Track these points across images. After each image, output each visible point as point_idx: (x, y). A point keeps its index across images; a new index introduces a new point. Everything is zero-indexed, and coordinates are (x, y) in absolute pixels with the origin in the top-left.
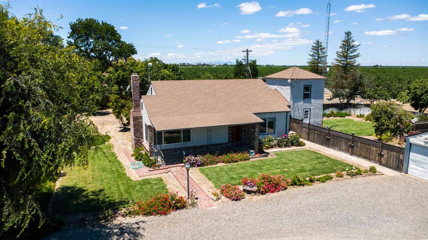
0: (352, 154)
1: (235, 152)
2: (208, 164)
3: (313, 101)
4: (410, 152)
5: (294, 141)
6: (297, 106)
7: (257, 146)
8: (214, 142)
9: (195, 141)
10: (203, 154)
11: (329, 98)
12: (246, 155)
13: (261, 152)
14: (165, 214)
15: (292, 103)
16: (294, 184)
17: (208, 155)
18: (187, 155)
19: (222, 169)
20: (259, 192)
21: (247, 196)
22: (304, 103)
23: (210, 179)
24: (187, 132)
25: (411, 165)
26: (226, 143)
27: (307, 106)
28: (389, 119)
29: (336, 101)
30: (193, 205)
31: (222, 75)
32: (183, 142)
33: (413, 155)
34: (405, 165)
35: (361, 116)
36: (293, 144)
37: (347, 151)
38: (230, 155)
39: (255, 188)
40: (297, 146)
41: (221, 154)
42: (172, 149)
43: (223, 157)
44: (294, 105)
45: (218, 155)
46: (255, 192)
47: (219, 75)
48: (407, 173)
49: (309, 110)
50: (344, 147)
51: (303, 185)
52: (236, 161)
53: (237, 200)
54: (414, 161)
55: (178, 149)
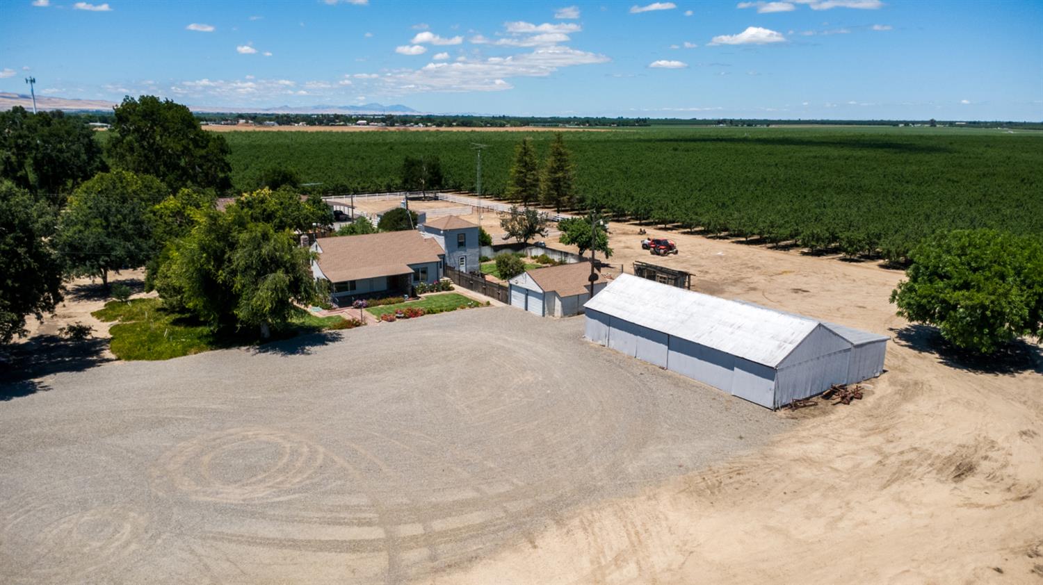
0: (485, 294)
1: (392, 296)
2: (371, 306)
3: (468, 248)
4: (511, 290)
5: (444, 287)
6: (453, 254)
7: (410, 292)
8: (375, 290)
9: (360, 289)
10: (367, 299)
11: (504, 237)
12: (401, 298)
13: (414, 295)
14: (350, 328)
15: (447, 251)
16: (429, 313)
17: (371, 300)
18: (355, 300)
19: (382, 308)
20: (405, 317)
21: (397, 320)
22: (459, 251)
23: (373, 314)
24: (353, 283)
25: (513, 299)
26: (385, 291)
27: (463, 254)
29: (513, 240)
30: (366, 324)
31: (380, 179)
32: (351, 290)
33: (513, 292)
34: (510, 299)
35: (535, 257)
36: (443, 289)
37: (482, 293)
38: (389, 299)
39: (402, 315)
40: (447, 290)
41: (381, 298)
42: (343, 296)
43: (383, 301)
44: (448, 253)
45: (379, 299)
46: (402, 318)
47: (376, 181)
48: (510, 304)
49: (465, 257)
50: (481, 290)
51: (435, 313)
52: (393, 303)
53: (391, 321)
54: (514, 296)
55: (347, 296)
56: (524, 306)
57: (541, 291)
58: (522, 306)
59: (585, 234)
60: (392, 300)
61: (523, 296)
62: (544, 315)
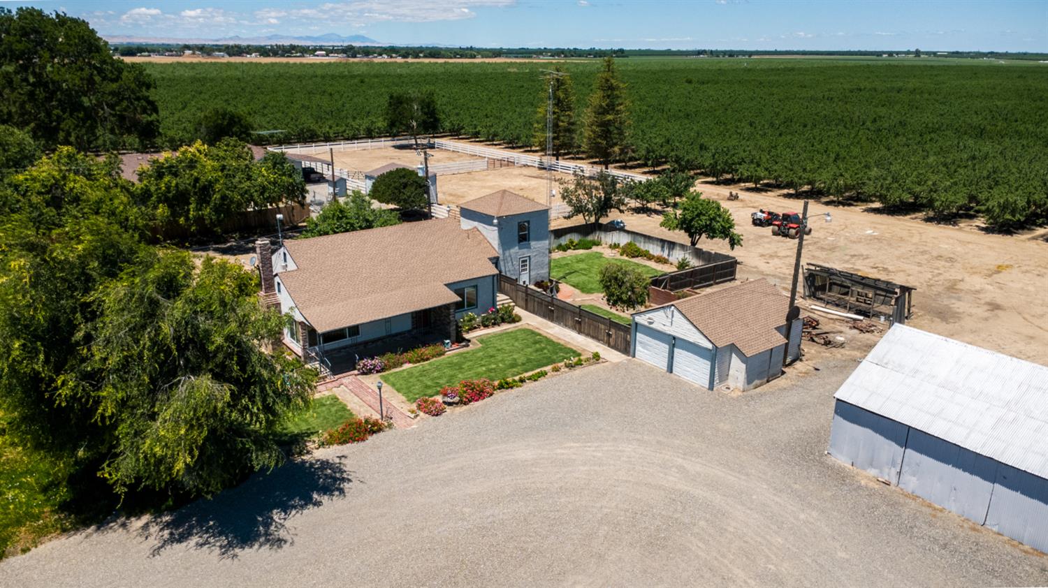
0: (580, 332)
1: (425, 344)
2: (390, 368)
3: (533, 243)
4: (636, 331)
5: (506, 316)
6: (510, 256)
7: (453, 334)
8: (394, 332)
12: (440, 348)
13: (459, 340)
14: (363, 440)
15: (501, 251)
16: (501, 387)
17: (389, 355)
18: (361, 359)
19: (410, 374)
20: (462, 402)
21: (448, 409)
22: (520, 249)
23: (398, 390)
24: (355, 328)
25: (638, 347)
26: (409, 331)
27: (525, 253)
28: (620, 286)
30: (390, 426)
32: (350, 336)
33: (640, 337)
34: (632, 347)
35: (615, 246)
36: (503, 321)
37: (573, 328)
38: (419, 352)
39: (457, 399)
40: (510, 323)
41: (406, 351)
42: (334, 350)
43: (410, 355)
44: (504, 254)
45: (402, 353)
46: (457, 404)
48: (634, 356)
49: (527, 259)
50: (570, 323)
51: (512, 388)
52: (428, 359)
53: (437, 415)
54: (641, 343)
55: (344, 348)
56: (665, 365)
57: (710, 346)
58: (664, 365)
59: (704, 215)
60: (427, 351)
61: (665, 348)
62: (711, 387)
